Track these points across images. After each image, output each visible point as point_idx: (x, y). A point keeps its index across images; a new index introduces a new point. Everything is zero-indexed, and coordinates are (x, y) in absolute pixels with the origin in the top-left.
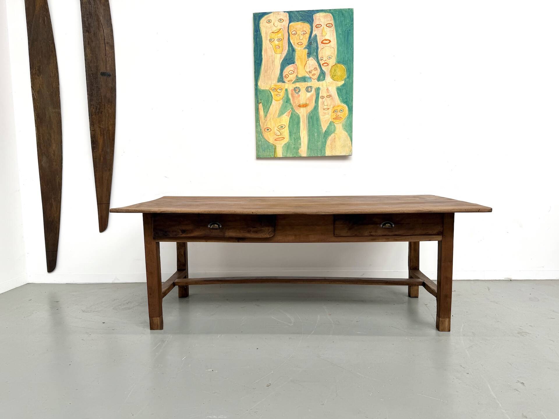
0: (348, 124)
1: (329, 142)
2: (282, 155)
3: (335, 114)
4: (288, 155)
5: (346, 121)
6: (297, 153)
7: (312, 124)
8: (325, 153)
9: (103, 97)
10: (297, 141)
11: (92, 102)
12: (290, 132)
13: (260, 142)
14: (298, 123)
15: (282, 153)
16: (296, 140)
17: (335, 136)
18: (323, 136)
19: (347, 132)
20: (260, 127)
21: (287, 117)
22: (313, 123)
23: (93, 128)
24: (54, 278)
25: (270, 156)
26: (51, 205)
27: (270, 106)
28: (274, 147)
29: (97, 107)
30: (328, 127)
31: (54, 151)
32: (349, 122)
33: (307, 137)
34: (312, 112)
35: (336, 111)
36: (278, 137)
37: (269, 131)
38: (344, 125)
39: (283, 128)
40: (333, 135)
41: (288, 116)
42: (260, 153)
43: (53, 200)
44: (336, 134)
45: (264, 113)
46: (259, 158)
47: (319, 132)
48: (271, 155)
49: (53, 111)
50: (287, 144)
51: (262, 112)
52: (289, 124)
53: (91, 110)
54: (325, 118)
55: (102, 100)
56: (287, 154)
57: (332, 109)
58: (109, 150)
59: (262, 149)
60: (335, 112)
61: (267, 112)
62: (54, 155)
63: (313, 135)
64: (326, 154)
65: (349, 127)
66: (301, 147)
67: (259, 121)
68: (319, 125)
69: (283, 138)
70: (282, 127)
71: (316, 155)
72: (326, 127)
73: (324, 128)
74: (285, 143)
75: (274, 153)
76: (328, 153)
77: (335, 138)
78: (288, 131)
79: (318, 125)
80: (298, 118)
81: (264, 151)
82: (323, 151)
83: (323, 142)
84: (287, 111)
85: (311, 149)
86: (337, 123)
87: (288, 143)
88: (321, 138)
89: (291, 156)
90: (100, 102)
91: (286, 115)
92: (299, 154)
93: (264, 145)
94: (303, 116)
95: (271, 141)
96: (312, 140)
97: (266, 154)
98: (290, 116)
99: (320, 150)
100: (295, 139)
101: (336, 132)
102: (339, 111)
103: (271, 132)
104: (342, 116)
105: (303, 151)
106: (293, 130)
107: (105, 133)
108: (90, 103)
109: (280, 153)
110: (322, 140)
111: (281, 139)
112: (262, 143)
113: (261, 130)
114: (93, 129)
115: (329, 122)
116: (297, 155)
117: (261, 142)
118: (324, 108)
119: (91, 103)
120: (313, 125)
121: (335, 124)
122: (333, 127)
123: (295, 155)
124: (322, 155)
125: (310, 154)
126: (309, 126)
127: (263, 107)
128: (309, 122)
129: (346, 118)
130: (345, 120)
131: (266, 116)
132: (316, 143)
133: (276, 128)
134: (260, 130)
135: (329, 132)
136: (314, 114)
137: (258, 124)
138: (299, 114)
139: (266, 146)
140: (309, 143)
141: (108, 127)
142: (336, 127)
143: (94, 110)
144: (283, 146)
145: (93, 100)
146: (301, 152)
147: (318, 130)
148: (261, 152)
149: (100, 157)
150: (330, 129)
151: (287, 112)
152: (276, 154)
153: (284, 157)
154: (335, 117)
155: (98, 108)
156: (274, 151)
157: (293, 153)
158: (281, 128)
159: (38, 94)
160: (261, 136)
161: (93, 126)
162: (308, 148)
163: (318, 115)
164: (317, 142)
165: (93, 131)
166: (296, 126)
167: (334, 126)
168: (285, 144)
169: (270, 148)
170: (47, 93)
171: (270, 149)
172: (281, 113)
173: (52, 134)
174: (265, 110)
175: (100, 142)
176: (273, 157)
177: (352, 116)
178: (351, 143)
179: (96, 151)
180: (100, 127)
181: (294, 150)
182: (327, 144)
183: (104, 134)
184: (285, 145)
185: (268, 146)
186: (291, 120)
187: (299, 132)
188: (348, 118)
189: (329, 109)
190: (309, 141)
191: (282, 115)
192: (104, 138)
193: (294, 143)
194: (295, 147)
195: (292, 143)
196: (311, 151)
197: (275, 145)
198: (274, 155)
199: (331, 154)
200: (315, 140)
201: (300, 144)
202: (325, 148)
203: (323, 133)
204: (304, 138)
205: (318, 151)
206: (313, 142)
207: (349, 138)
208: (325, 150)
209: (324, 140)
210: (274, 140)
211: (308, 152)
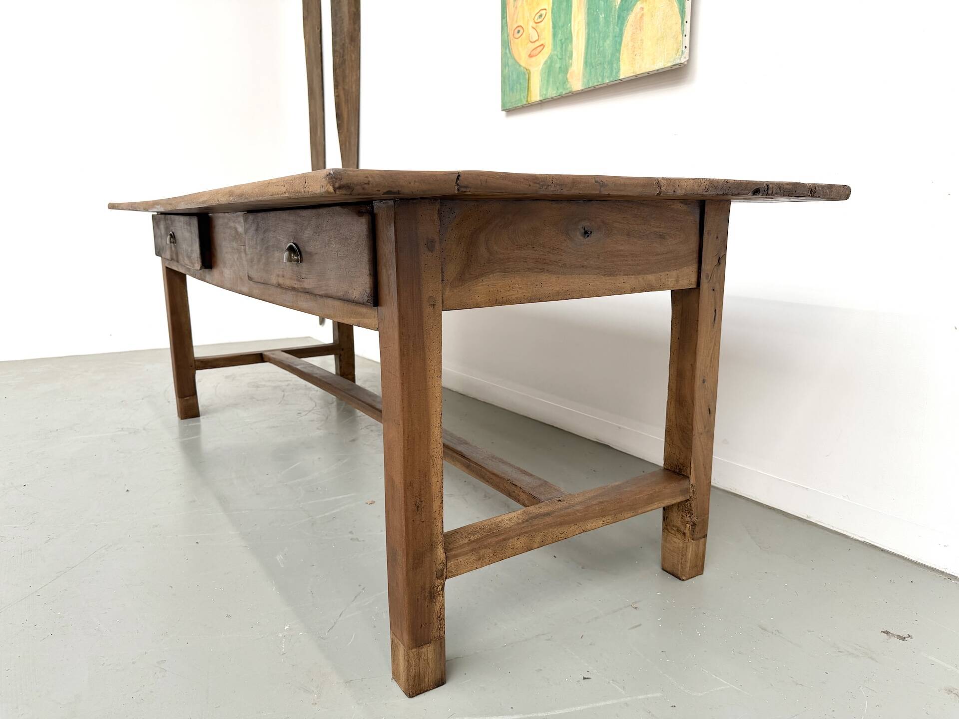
1: (628, 34)
2: (540, 96)
4: (552, 93)
8: (619, 70)
10: (565, 46)
12: (554, 26)
13: (507, 68)
15: (540, 90)
17: (642, 8)
20: (507, 30)
28: (527, 76)
29: (340, 53)
33: (584, 31)
36: (534, 46)
37: (520, 34)
44: (646, 1)
46: (510, 110)
52: (553, 4)
53: (335, 60)
56: (547, 90)
59: (509, 84)
63: (596, 20)
64: (621, 72)
66: (571, 64)
69: (542, 47)
70: (541, 15)
74: (545, 60)
75: (526, 93)
76: (626, 71)
77: (641, 17)
78: (551, 25)
81: (512, 89)
82: (615, 65)
83: (616, 37)
88: (612, 27)
89: (555, 95)
92: (568, 86)
95: (524, 60)
96: (593, 35)
97: (516, 97)
100: (562, 44)
103: (523, 36)
105: (577, 74)
106: (560, 17)
109: (536, 90)
110: (614, 28)
111: (539, 50)
112: (510, 69)
113: (508, 36)
114: (338, 96)
116: (564, 89)
117: (509, 66)
119: (335, 48)
123: (560, 92)
125: (588, 81)
133: (532, 23)
137: (504, 21)
139: (515, 76)
140: (588, 47)
144: (542, 69)
146: (572, 78)
148: (507, 94)
152: (529, 96)
155: (341, 56)
156: (527, 88)
157: (558, 84)
158: (539, 20)
160: (508, 51)
162: (586, 63)
166: (564, 4)
168: (546, 62)
171: (520, 84)
176: (525, 103)
181: (560, 76)
182: (624, 39)
184: (544, 66)
185: (518, 76)
187: (570, 22)
190: (588, 40)
192: (348, 108)
193: (560, 57)
194: (562, 66)
195: (557, 56)
197: (530, 69)
198: (526, 100)
199: (632, 71)
200: (600, 34)
201: (571, 57)
202: (620, 54)
203: (617, 7)
204: (578, 33)
205: (604, 67)
206: (596, 42)
207: (676, 5)
208: (620, 61)
209: (617, 29)
210: (527, 57)
211: (584, 76)
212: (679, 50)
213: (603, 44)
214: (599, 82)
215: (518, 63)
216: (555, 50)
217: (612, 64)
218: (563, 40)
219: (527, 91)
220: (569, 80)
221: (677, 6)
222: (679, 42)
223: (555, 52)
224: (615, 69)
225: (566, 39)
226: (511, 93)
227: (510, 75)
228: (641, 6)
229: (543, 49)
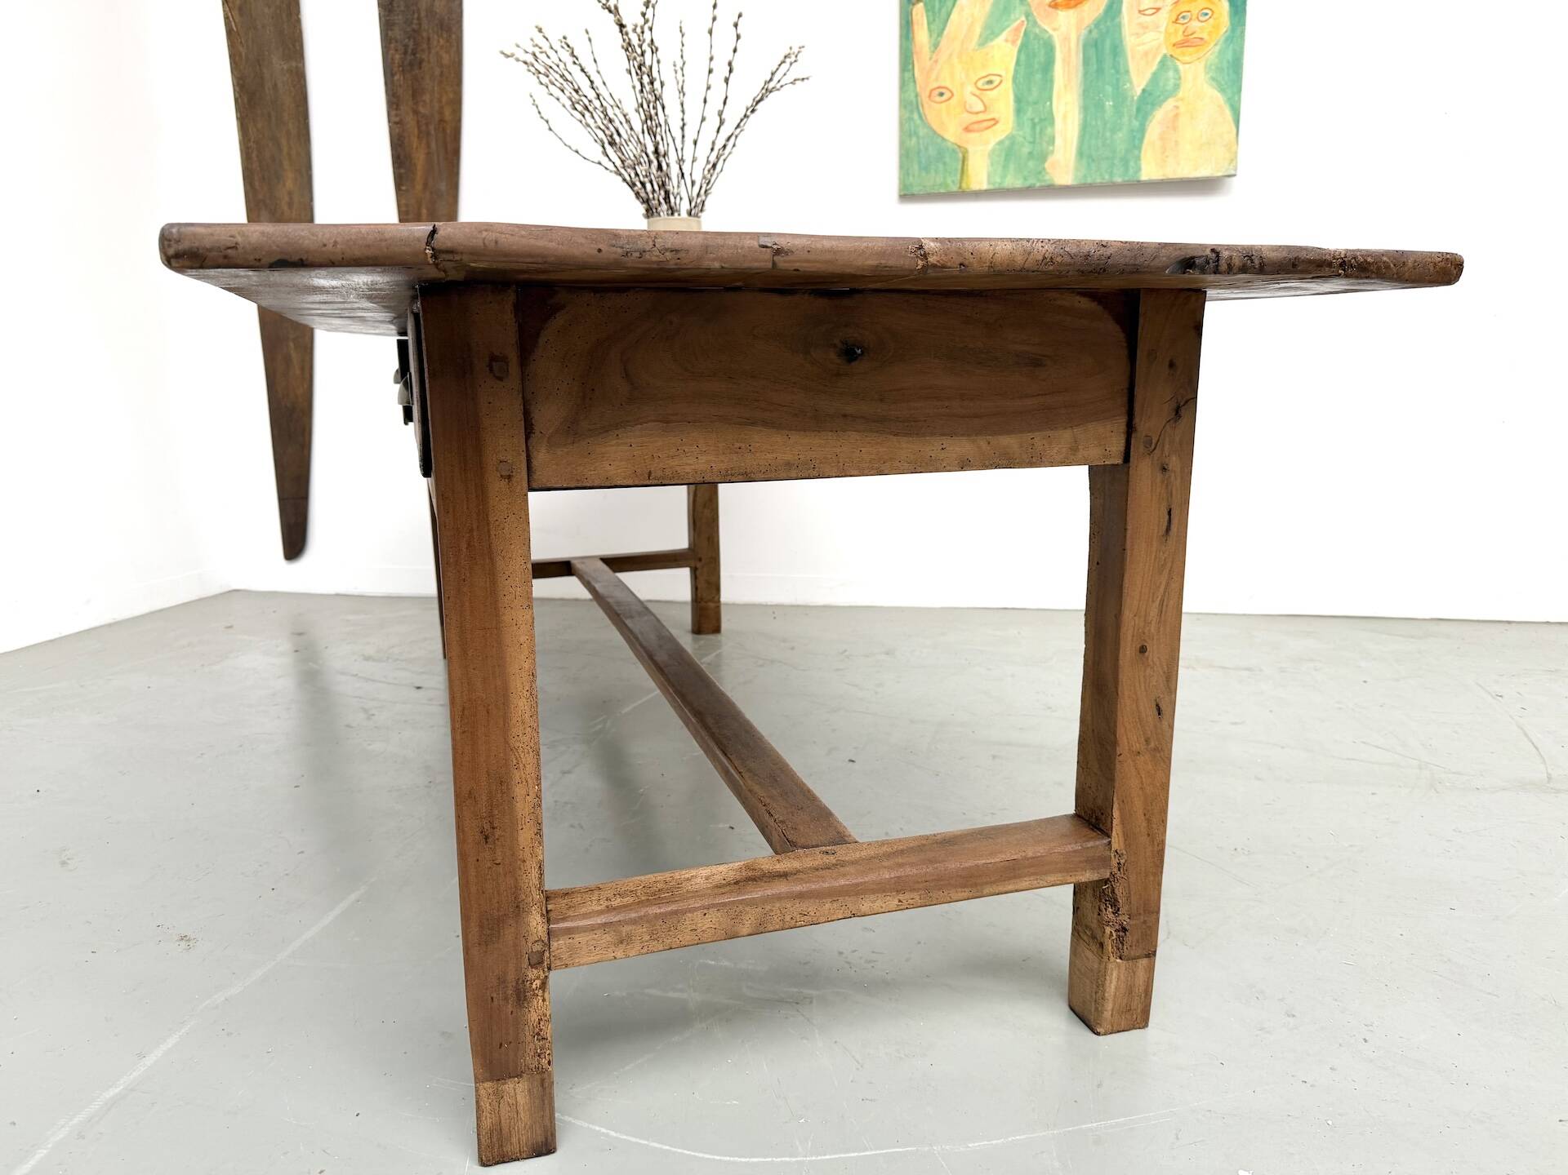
0: (1228, 62)
1: (1153, 131)
2: (989, 183)
3: (1181, 28)
4: (1009, 183)
5: (1220, 51)
6: (1041, 172)
7: (1095, 67)
8: (1139, 170)
9: (423, 14)
10: (1040, 129)
11: (392, 30)
12: (1018, 100)
13: (914, 139)
14: (1048, 66)
15: (989, 177)
17: (1177, 107)
18: (1135, 110)
19: (1222, 91)
20: (915, 87)
21: (1009, 45)
22: (1100, 61)
23: (396, 115)
24: (305, 576)
25: (947, 187)
26: (288, 360)
27: (951, 10)
28: (961, 155)
29: (406, 46)
30: (1154, 74)
31: (290, 193)
32: (1229, 56)
33: (1077, 114)
34: (1097, 24)
35: (1184, 17)
36: (975, 118)
37: (944, 97)
38: (1213, 67)
39: (996, 84)
40: (1170, 104)
41: (1014, 42)
42: (911, 178)
43: (291, 344)
44: (1182, 100)
45: (931, 36)
46: (906, 196)
47: (1120, 97)
49: (283, 69)
50: (1007, 143)
51: (922, 35)
52: (1016, 71)
53: (390, 56)
54: (1143, 44)
55: (420, 24)
56: (1004, 177)
57: (1171, 11)
58: (443, 186)
59: (920, 162)
60: (1181, 21)
61: (940, 34)
62: (290, 205)
63: (1100, 106)
64: (1142, 173)
65: (1228, 75)
66: (1053, 152)
67: (910, 67)
68: (1121, 72)
69: (992, 122)
70: (990, 82)
71: (1106, 178)
72: (1148, 76)
73: (1138, 81)
74: (998, 140)
75: (959, 176)
76: (1149, 171)
77: (1177, 116)
78: (1011, 97)
79: (1118, 72)
80: (1049, 48)
81: (926, 169)
82: (1132, 164)
83: (1132, 131)
84: (1008, 26)
85: (1090, 156)
86: (1187, 59)
88: (1125, 119)
89: (1019, 183)
90: (414, 30)
91: (1006, 41)
92: (1047, 177)
93: (926, 149)
94: (1066, 39)
95: (952, 133)
96: (1094, 123)
97: (934, 180)
98: (1019, 42)
99: (1121, 160)
100: (1034, 125)
101: (1180, 94)
102: (1194, 17)
103: (951, 101)
104: (1205, 36)
105: (1063, 166)
106: (1029, 90)
107: (433, 132)
108: (387, 35)
109: (979, 176)
110: (1130, 120)
111: (985, 124)
112: (921, 141)
113: (917, 96)
114: (397, 119)
115: (1158, 59)
116: (1039, 180)
117: (918, 137)
118: (1141, 9)
119: (390, 33)
120: (1100, 71)
121: (1178, 63)
122: (1171, 74)
123: (1031, 183)
124: (1126, 178)
125: (1085, 176)
126: (1085, 74)
127: (927, 16)
128: (1086, 62)
129: (1223, 39)
130: (1218, 48)
131: (936, 46)
132: (1108, 134)
133: (970, 88)
134: (913, 95)
135: (1158, 93)
136: (1104, 31)
137: (907, 75)
138: (1051, 32)
139: (932, 152)
140: (1083, 137)
141: (441, 113)
142: (1182, 75)
143: (397, 56)
144: (993, 151)
145: (394, 24)
146: (1054, 169)
147: (1118, 89)
148: (914, 175)
149: (419, 208)
150: (1161, 84)
151: (1009, 29)
152: (964, 181)
153: (991, 187)
154: (1180, 37)
155: (410, 51)
156: (959, 171)
157: (1026, 173)
158: (987, 87)
159: (241, 15)
160: (916, 116)
161: (397, 109)
162: (1080, 154)
163: (1120, 33)
164: (1113, 131)
165: (396, 123)
166: (1038, 76)
167: (1177, 71)
168: (1001, 143)
169: (948, 160)
170: (266, 10)
171: (945, 164)
172: (990, 33)
173: (284, 142)
174: (932, 27)
175: (420, 158)
176: (955, 188)
177: (1243, 32)
178: (1234, 130)
179: (407, 191)
180: (416, 112)
181: (1031, 164)
182: (1147, 136)
183: (428, 134)
184: (997, 147)
185: (939, 154)
186: (1023, 57)
187: (1050, 99)
188: (1227, 40)
189: (1158, 9)
190: (1085, 128)
191: (992, 40)
192: (428, 146)
193: (1029, 138)
194: (1035, 152)
195: (1025, 138)
196: (1089, 164)
197: (966, 146)
198: (958, 185)
199: (1160, 174)
200: (1106, 123)
201: (1052, 141)
202: (1140, 152)
203: (1135, 98)
204: (1065, 117)
205: (1114, 164)
206: (1098, 133)
207: (1227, 110)
208: (1140, 160)
209: (1136, 124)
210: (960, 131)
211: (1077, 169)
213: (1112, 136)
214: (1103, 179)
215: (939, 135)
217: (1127, 161)
218: (1036, 120)
219: (959, 174)
220: (1048, 170)
221: (1228, 113)
223: (1021, 133)
224: (1133, 168)
225: (1041, 120)
226: (924, 174)
227: (922, 147)
228: (1176, 104)
229: (995, 124)
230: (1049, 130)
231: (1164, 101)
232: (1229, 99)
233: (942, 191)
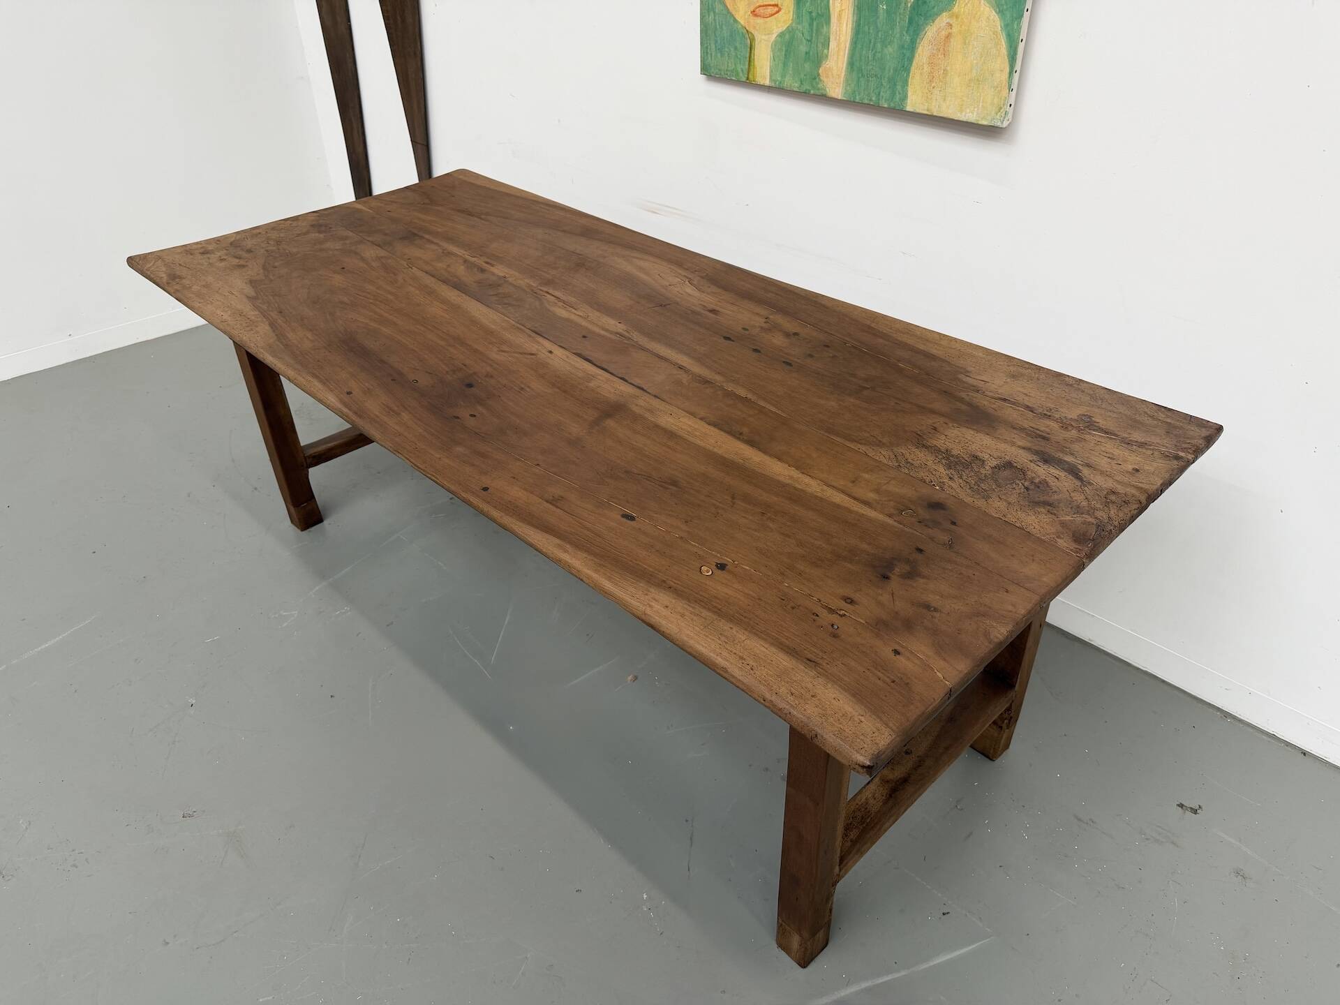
1: (923, 51)
2: (771, 76)
4: (791, 82)
6: (815, 78)
8: (905, 97)
10: (818, 24)
13: (712, 14)
15: (771, 69)
16: (815, 23)
17: (950, 25)
18: (907, 20)
19: (1001, 12)
25: (737, 74)
28: (749, 41)
33: (851, 16)
40: (943, 19)
42: (709, 56)
44: (957, 17)
46: (709, 72)
48: (740, 70)
56: (783, 76)
59: (716, 42)
63: (873, 8)
64: (909, 101)
66: (827, 56)
69: (776, 9)
71: (874, 99)
74: (780, 30)
75: (747, 67)
76: (914, 103)
77: (948, 36)
81: (721, 50)
82: (899, 87)
83: (903, 46)
85: (860, 70)
87: (790, 30)
88: (897, 30)
89: (795, 86)
92: (820, 86)
93: (721, 28)
95: (742, 14)
96: (866, 29)
97: (725, 62)
99: (890, 80)
100: (812, 19)
101: (956, 9)
105: (835, 74)
109: (764, 69)
110: (902, 34)
111: (770, 10)
112: (717, 19)
116: (813, 87)
117: (714, 12)
123: (806, 87)
124: (892, 105)
125: (854, 92)
132: (879, 45)
135: (933, 3)
139: (726, 32)
140: (856, 43)
144: (776, 41)
146: (827, 77)
148: (711, 54)
152: (751, 72)
153: (773, 85)
156: (748, 59)
157: (801, 76)
162: (851, 64)
164: (884, 43)
168: (781, 35)
169: (738, 45)
171: (736, 48)
178: (1008, 70)
181: (807, 66)
182: (917, 55)
184: (779, 39)
185: (731, 36)
190: (859, 32)
193: (807, 36)
194: (811, 53)
195: (803, 34)
196: (858, 81)
197: (753, 32)
198: (746, 76)
199: (926, 107)
200: (878, 32)
201: (826, 44)
202: (908, 75)
203: (909, 5)
204: (840, 15)
205: (882, 85)
206: (870, 42)
207: (1004, 44)
208: (907, 86)
209: (907, 38)
210: (750, 13)
211: (847, 82)
212: (1001, 108)
213: (882, 49)
214: (871, 100)
215: (732, 16)
216: (799, 23)
217: (895, 85)
218: (815, 15)
219: (747, 63)
220: (821, 78)
221: (1004, 46)
222: (1003, 98)
223: (800, 27)
224: (899, 93)
225: (819, 15)
226: (719, 55)
227: (718, 27)
228: (948, 20)
229: (778, 12)
230: (825, 29)
231: (938, 14)
232: (1007, 26)
233: (734, 78)
